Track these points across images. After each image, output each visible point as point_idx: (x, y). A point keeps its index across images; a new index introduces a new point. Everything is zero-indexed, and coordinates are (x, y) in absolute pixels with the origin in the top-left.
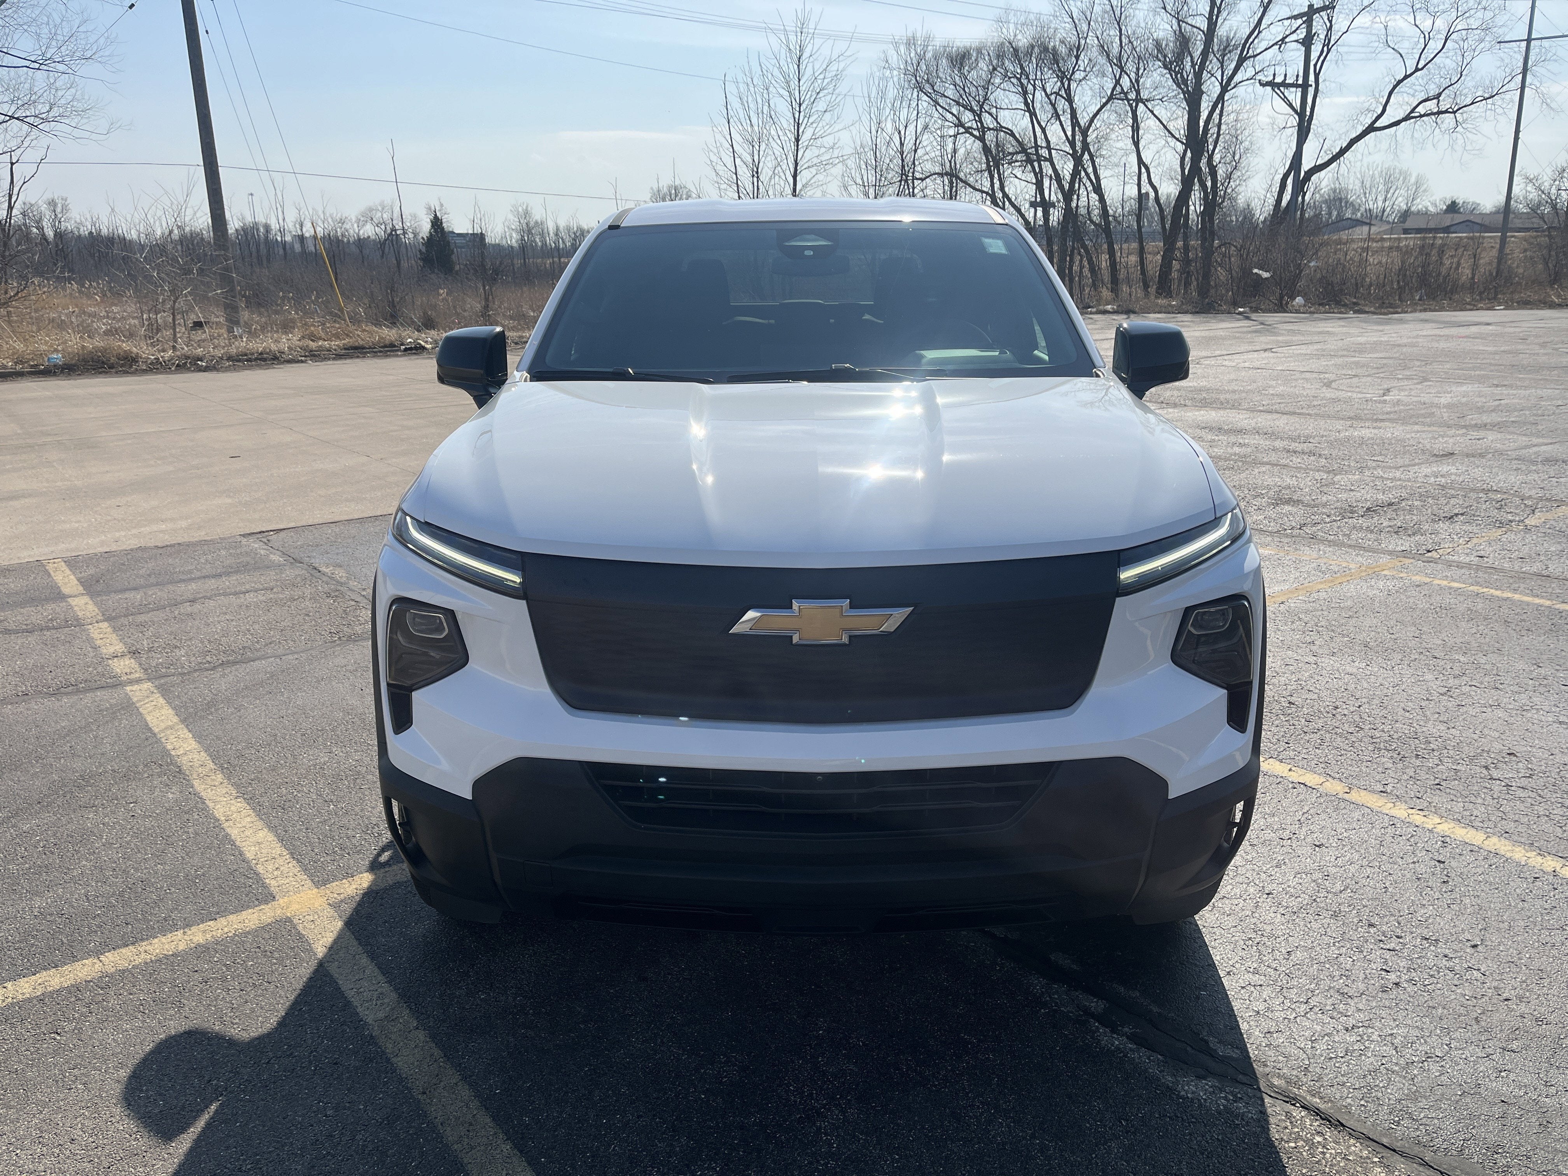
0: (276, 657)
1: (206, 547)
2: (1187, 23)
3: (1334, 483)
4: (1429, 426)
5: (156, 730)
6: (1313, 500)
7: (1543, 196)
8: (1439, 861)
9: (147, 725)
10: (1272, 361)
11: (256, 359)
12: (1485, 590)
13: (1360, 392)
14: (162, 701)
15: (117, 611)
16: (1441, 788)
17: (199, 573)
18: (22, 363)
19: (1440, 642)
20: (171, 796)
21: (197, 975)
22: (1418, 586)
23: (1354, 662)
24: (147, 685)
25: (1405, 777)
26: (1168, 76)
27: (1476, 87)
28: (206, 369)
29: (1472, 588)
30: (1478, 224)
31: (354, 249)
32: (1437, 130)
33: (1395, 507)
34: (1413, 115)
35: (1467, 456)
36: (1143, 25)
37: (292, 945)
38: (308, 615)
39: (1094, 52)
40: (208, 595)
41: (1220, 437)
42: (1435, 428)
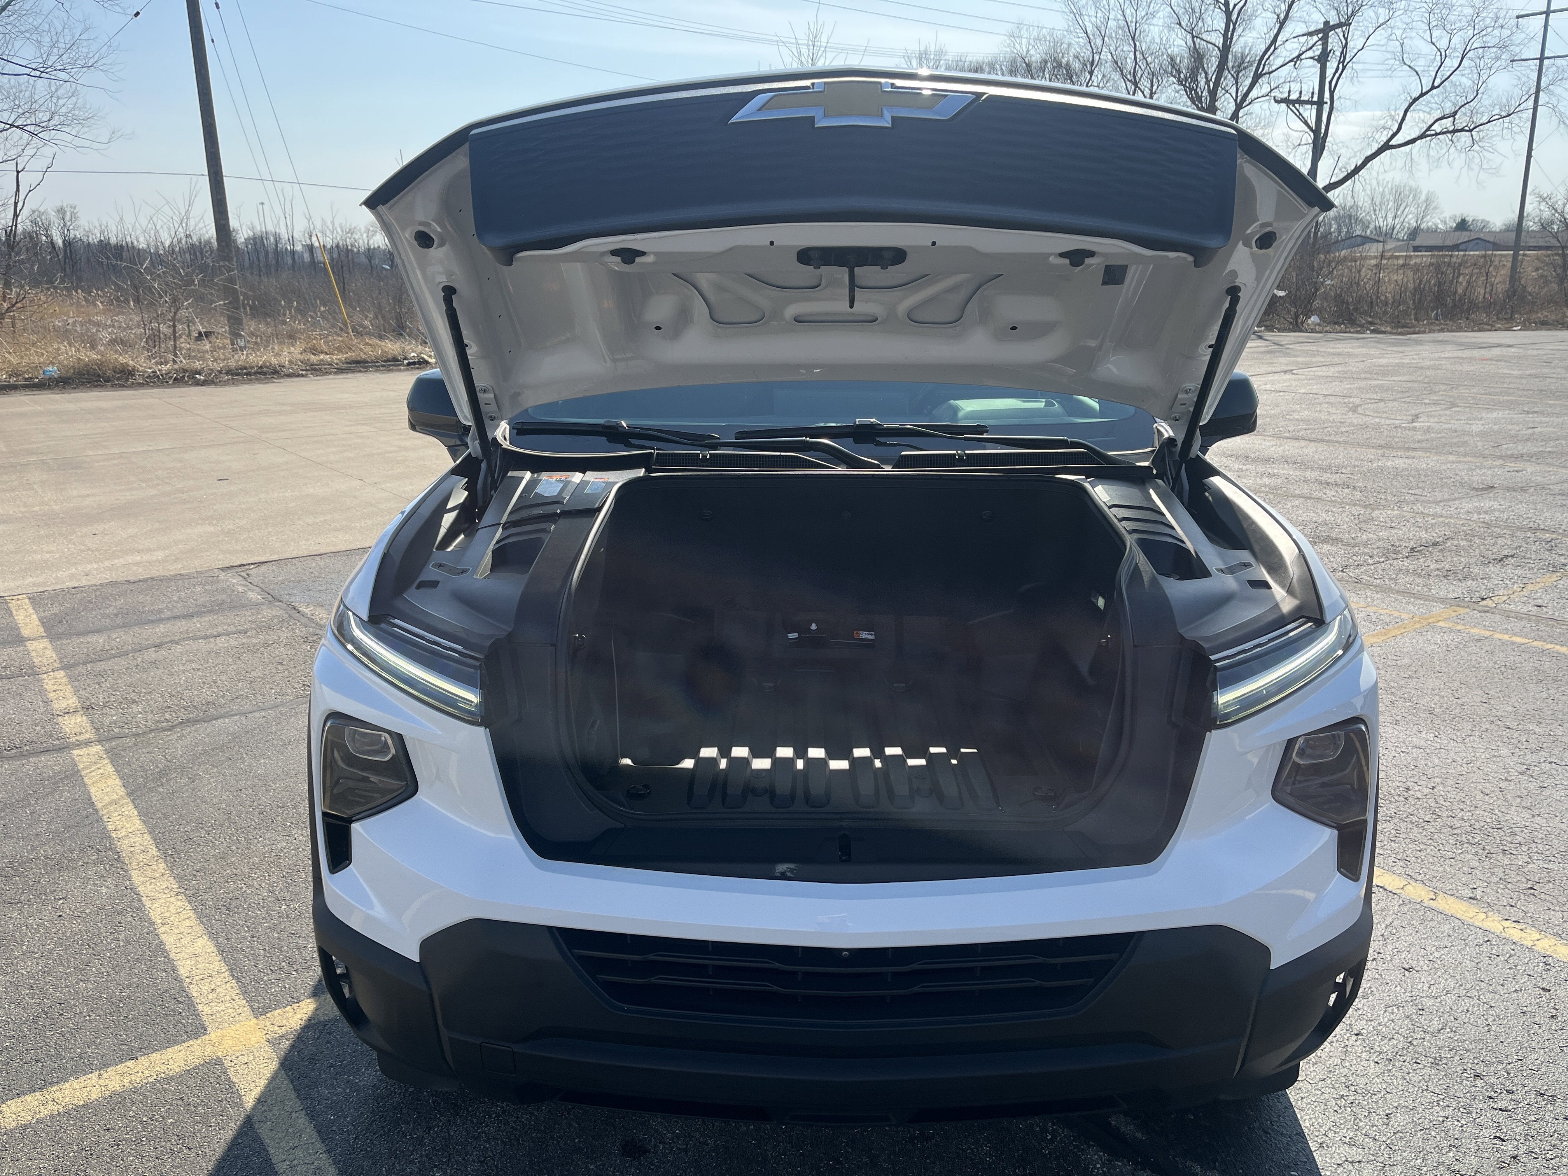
0: (241, 714)
1: (180, 582)
2: (1202, 39)
3: (1372, 519)
4: (1465, 456)
5: (99, 805)
6: (1353, 539)
7: (1557, 215)
8: (1543, 989)
9: (90, 798)
10: (1294, 383)
11: (256, 373)
12: (1549, 646)
13: (1387, 418)
14: (110, 768)
15: (76, 657)
16: (1536, 893)
17: (169, 613)
18: (17, 375)
19: (1510, 709)
20: (104, 890)
21: (108, 1135)
22: (1478, 640)
23: (1420, 732)
24: (97, 749)
25: (1495, 879)
26: (1183, 92)
27: (1493, 106)
28: (204, 383)
29: (1535, 643)
30: (1489, 242)
31: (364, 260)
32: (1453, 149)
33: (1440, 547)
34: (1429, 133)
35: (1508, 489)
36: (1158, 40)
37: (221, 1096)
38: (282, 665)
39: (1108, 68)
40: (176, 638)
41: (1248, 466)
42: (1470, 459)
